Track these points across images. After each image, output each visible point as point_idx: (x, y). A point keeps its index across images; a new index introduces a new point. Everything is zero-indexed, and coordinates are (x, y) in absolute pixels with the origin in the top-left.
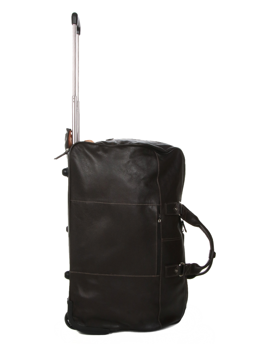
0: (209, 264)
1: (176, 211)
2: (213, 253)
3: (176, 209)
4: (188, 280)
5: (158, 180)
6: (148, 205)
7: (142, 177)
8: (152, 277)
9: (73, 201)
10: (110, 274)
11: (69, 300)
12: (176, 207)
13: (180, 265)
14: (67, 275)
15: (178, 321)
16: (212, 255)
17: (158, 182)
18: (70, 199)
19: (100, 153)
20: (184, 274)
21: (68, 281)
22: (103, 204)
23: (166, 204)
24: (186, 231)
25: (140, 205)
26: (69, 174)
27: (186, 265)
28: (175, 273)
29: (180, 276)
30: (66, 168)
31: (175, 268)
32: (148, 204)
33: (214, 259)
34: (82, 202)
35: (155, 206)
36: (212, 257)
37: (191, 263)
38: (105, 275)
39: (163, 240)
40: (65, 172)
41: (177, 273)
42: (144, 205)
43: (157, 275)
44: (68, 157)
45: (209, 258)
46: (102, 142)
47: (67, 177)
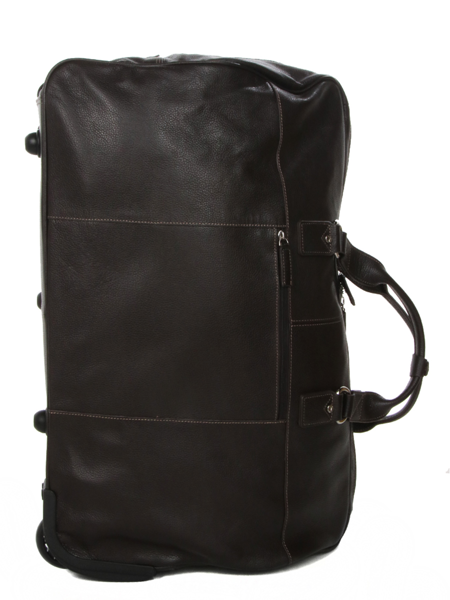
0: (413, 389)
1: (328, 244)
2: (420, 363)
3: (328, 239)
4: (356, 436)
5: (278, 158)
6: (254, 227)
7: (238, 149)
8: (267, 424)
9: (55, 220)
10: (155, 418)
11: (46, 489)
12: (327, 234)
13: (338, 393)
14: (41, 422)
15: (331, 545)
16: (420, 367)
17: (278, 164)
18: (47, 214)
19: (126, 85)
20: (348, 420)
21: (42, 439)
22: (133, 224)
23: (300, 225)
24: (352, 301)
25: (232, 226)
26: (43, 148)
27: (354, 394)
28: (326, 414)
29: (339, 422)
30: (36, 131)
31: (326, 401)
32: (254, 223)
33: (424, 378)
34: (78, 221)
35: (272, 228)
36: (418, 374)
37: (363, 390)
38: (140, 421)
39: (293, 323)
40: (33, 144)
41: (330, 414)
42: (243, 227)
43: (278, 419)
44: (40, 101)
45: (411, 376)
46: (130, 60)
47: (39, 156)
